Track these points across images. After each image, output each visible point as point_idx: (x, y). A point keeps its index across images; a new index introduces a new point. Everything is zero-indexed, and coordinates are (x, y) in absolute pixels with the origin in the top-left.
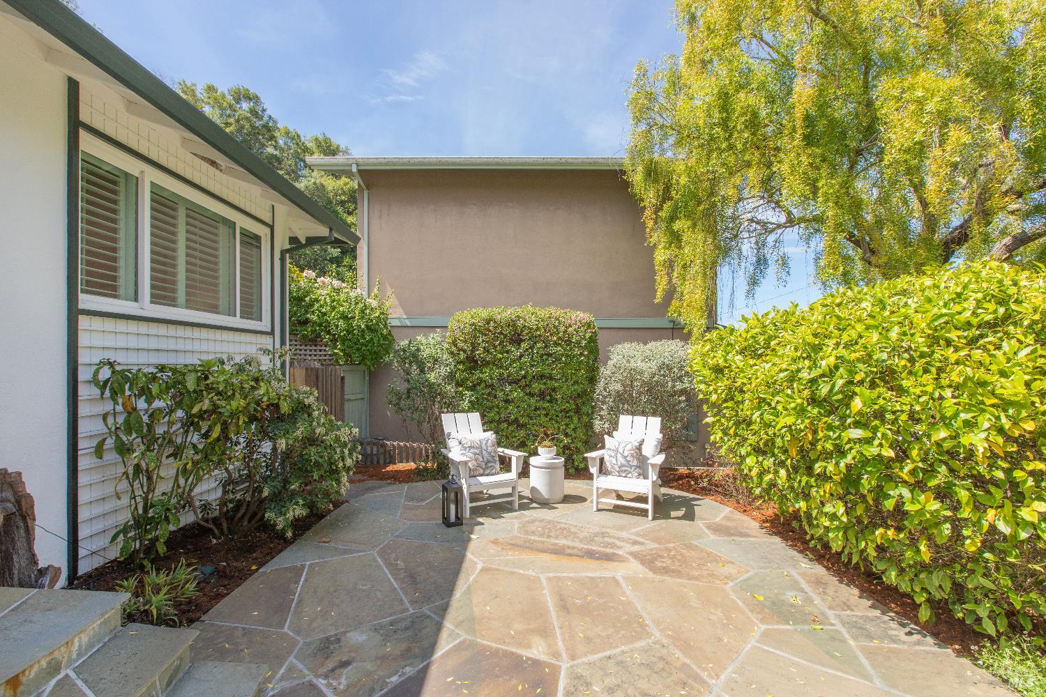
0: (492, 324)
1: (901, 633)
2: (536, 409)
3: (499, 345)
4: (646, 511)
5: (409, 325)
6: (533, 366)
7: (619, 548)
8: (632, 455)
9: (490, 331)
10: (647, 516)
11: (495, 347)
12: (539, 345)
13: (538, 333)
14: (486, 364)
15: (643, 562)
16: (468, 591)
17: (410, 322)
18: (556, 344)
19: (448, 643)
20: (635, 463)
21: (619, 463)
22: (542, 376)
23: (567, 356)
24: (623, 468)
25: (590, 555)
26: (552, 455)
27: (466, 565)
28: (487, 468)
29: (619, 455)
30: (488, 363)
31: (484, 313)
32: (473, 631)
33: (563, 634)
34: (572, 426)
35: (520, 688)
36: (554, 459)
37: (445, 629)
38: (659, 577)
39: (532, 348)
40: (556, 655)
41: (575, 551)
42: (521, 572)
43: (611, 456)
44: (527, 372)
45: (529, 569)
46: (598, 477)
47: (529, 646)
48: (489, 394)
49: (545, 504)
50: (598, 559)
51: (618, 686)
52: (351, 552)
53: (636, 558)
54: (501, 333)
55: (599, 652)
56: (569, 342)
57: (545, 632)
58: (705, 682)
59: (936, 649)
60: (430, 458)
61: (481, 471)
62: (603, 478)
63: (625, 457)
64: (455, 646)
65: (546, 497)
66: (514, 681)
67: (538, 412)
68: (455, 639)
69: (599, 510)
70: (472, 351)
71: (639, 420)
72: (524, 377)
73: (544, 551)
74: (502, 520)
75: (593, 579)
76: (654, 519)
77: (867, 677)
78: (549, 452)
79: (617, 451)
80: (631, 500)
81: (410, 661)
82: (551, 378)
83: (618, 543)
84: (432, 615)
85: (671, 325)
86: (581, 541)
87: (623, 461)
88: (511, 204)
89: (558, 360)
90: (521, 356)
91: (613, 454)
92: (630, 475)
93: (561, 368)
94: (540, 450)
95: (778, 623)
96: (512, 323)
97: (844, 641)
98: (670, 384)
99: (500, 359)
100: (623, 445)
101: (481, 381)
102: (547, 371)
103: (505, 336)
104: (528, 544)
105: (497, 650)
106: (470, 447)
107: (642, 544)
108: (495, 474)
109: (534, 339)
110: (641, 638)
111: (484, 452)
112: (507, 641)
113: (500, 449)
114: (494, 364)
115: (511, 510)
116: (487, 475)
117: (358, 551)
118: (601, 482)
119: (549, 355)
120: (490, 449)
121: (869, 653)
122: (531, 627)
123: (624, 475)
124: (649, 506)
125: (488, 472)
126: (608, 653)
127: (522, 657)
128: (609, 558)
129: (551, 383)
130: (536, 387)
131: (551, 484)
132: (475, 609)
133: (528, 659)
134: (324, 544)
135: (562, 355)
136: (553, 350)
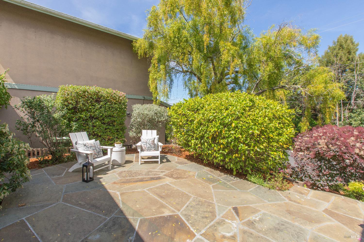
0: (86, 93)
1: (233, 178)
2: (106, 129)
3: (90, 102)
4: (158, 161)
5: (17, 88)
6: (105, 112)
7: (159, 174)
8: (152, 144)
9: (85, 96)
10: (158, 163)
11: (87, 103)
12: (108, 104)
13: (108, 99)
14: (83, 111)
15: (170, 177)
16: (123, 203)
17: (18, 87)
18: (115, 104)
19: (136, 223)
20: (153, 146)
21: (148, 147)
22: (110, 116)
23: (120, 108)
24: (149, 148)
25: (152, 179)
26: (121, 146)
27: (112, 195)
28: (98, 155)
29: (148, 144)
30: (84, 110)
31: (83, 88)
32: (141, 216)
33: (169, 205)
34: (120, 135)
35: (174, 225)
36: (121, 148)
37: (130, 219)
38: (178, 180)
39: (105, 104)
40: (174, 212)
41: (148, 179)
42: (136, 190)
43: (144, 145)
44: (103, 114)
45: (138, 189)
46: (141, 152)
47: (163, 213)
48: (84, 124)
49: (120, 165)
50: (156, 179)
51: (197, 212)
52: (47, 206)
53: (167, 176)
54: (91, 98)
55: (184, 206)
56: (120, 103)
57: (163, 206)
58: (212, 203)
59: (240, 180)
60: (40, 155)
61: (96, 156)
62: (142, 153)
63: (150, 145)
64: (139, 223)
65: (120, 163)
66: (170, 224)
67: (107, 130)
68: (137, 221)
69: (141, 164)
70: (76, 105)
71: (149, 131)
72: (101, 116)
73: (137, 181)
74: (109, 175)
75: (161, 186)
76: (160, 163)
77: (236, 190)
78: (120, 145)
79: (147, 142)
80: (147, 159)
81: (128, 235)
82: (113, 116)
83: (158, 173)
84: (119, 216)
85: (143, 98)
86: (145, 175)
87: (149, 146)
88: (79, 40)
89: (116, 110)
90: (101, 108)
91: (145, 144)
92: (151, 150)
93: (117, 113)
94: (116, 145)
95: (213, 184)
96: (97, 94)
97: (227, 183)
98: (157, 119)
99: (91, 109)
100: (149, 140)
101: (80, 117)
102: (112, 114)
103: (93, 99)
104: (128, 181)
105: (155, 218)
106: (91, 147)
107: (164, 172)
108: (101, 157)
109: (107, 101)
110: (189, 198)
111: (97, 148)
112: (155, 214)
113: (101, 146)
114: (87, 111)
115: (109, 170)
116: (98, 158)
117: (51, 204)
118: (142, 154)
119: (112, 108)
120: (99, 147)
121: (232, 184)
122: (158, 206)
123: (149, 150)
124: (159, 160)
125: (99, 156)
126: (186, 205)
127: (165, 216)
128: (159, 178)
129: (113, 119)
130: (107, 120)
131: (122, 157)
132: (133, 208)
133: (167, 216)
134: (24, 207)
135: (118, 108)
136: (114, 106)
